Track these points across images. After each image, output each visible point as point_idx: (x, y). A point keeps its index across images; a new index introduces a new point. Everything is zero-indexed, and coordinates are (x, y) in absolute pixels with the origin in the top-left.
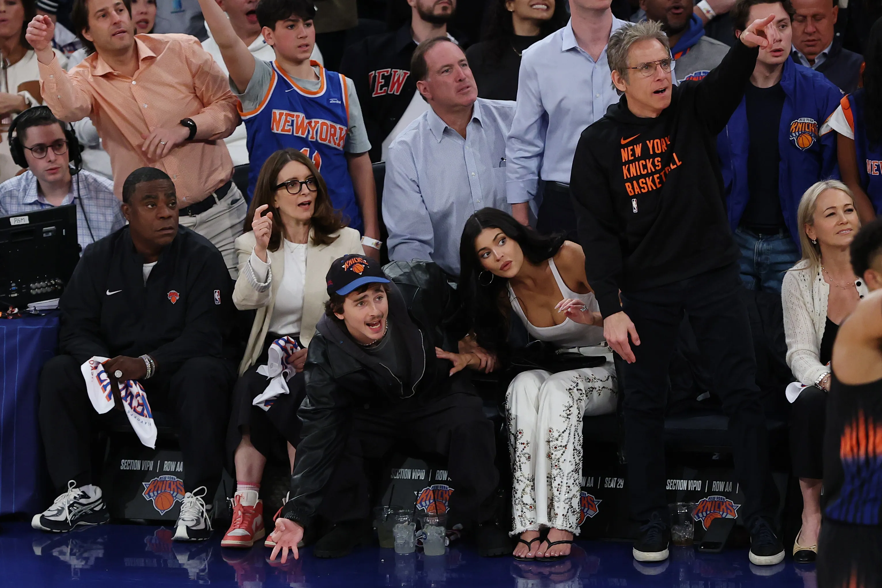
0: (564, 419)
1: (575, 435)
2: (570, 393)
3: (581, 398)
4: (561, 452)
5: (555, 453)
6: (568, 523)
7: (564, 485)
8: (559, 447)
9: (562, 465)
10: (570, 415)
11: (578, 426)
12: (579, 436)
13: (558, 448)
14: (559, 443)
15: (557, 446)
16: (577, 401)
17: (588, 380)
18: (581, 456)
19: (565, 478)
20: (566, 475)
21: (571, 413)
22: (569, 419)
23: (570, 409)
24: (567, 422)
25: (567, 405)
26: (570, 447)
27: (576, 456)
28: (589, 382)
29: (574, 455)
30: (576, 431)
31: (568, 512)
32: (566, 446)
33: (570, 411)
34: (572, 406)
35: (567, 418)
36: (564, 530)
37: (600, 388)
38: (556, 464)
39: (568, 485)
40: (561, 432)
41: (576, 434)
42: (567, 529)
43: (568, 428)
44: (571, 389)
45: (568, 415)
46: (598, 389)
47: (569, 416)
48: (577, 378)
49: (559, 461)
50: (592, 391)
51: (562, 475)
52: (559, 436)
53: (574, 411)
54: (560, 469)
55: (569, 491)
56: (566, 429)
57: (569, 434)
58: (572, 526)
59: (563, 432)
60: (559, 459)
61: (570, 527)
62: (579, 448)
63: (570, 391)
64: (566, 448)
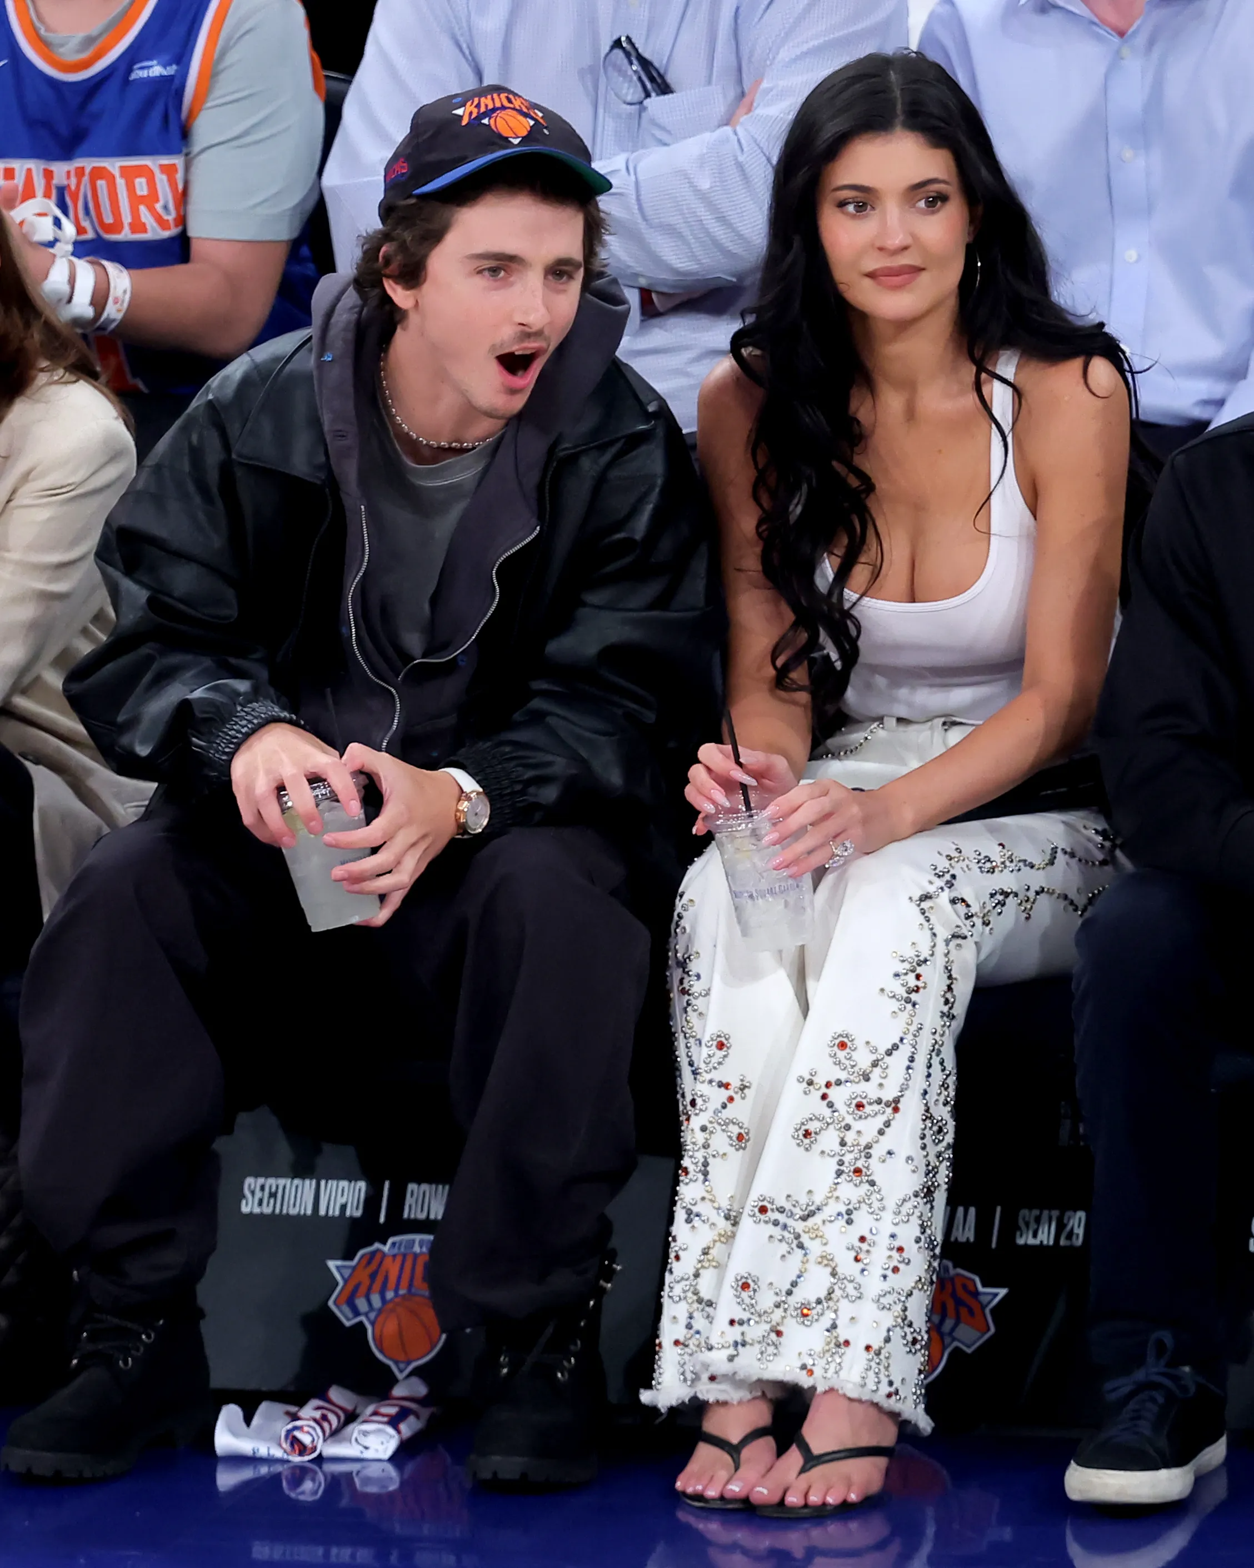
0: (895, 1005)
1: (929, 1066)
2: (923, 912)
3: (965, 931)
4: (879, 1122)
5: (856, 1125)
6: (885, 1381)
7: (883, 1241)
8: (870, 1104)
9: (877, 1169)
10: (917, 990)
11: (942, 1035)
12: (943, 1070)
13: (868, 1109)
14: (870, 1090)
15: (864, 1102)
16: (947, 945)
17: (988, 865)
18: (944, 1144)
19: (888, 1216)
20: (891, 1204)
21: (920, 984)
22: (914, 1005)
23: (919, 970)
24: (904, 1016)
25: (910, 953)
26: (912, 1108)
27: (928, 1141)
28: (992, 871)
29: (923, 1137)
30: (936, 1050)
31: (888, 1340)
32: (897, 1101)
33: (918, 977)
34: (926, 961)
35: (908, 1001)
36: (866, 1401)
37: (1031, 894)
38: (859, 1164)
39: (897, 1244)
40: (882, 1050)
41: (936, 1061)
42: (880, 1398)
43: (909, 1037)
44: (930, 897)
45: (910, 991)
46: (1021, 896)
47: (914, 996)
48: (950, 858)
49: (868, 1156)
50: (1002, 904)
51: (876, 1205)
52: (875, 1064)
53: (934, 977)
54: (872, 1183)
55: (901, 1266)
56: (902, 1040)
57: (912, 1060)
58: (897, 1393)
59: (889, 1053)
60: (868, 1147)
61: (889, 1396)
62: (943, 1113)
63: (924, 905)
64: (896, 1110)
